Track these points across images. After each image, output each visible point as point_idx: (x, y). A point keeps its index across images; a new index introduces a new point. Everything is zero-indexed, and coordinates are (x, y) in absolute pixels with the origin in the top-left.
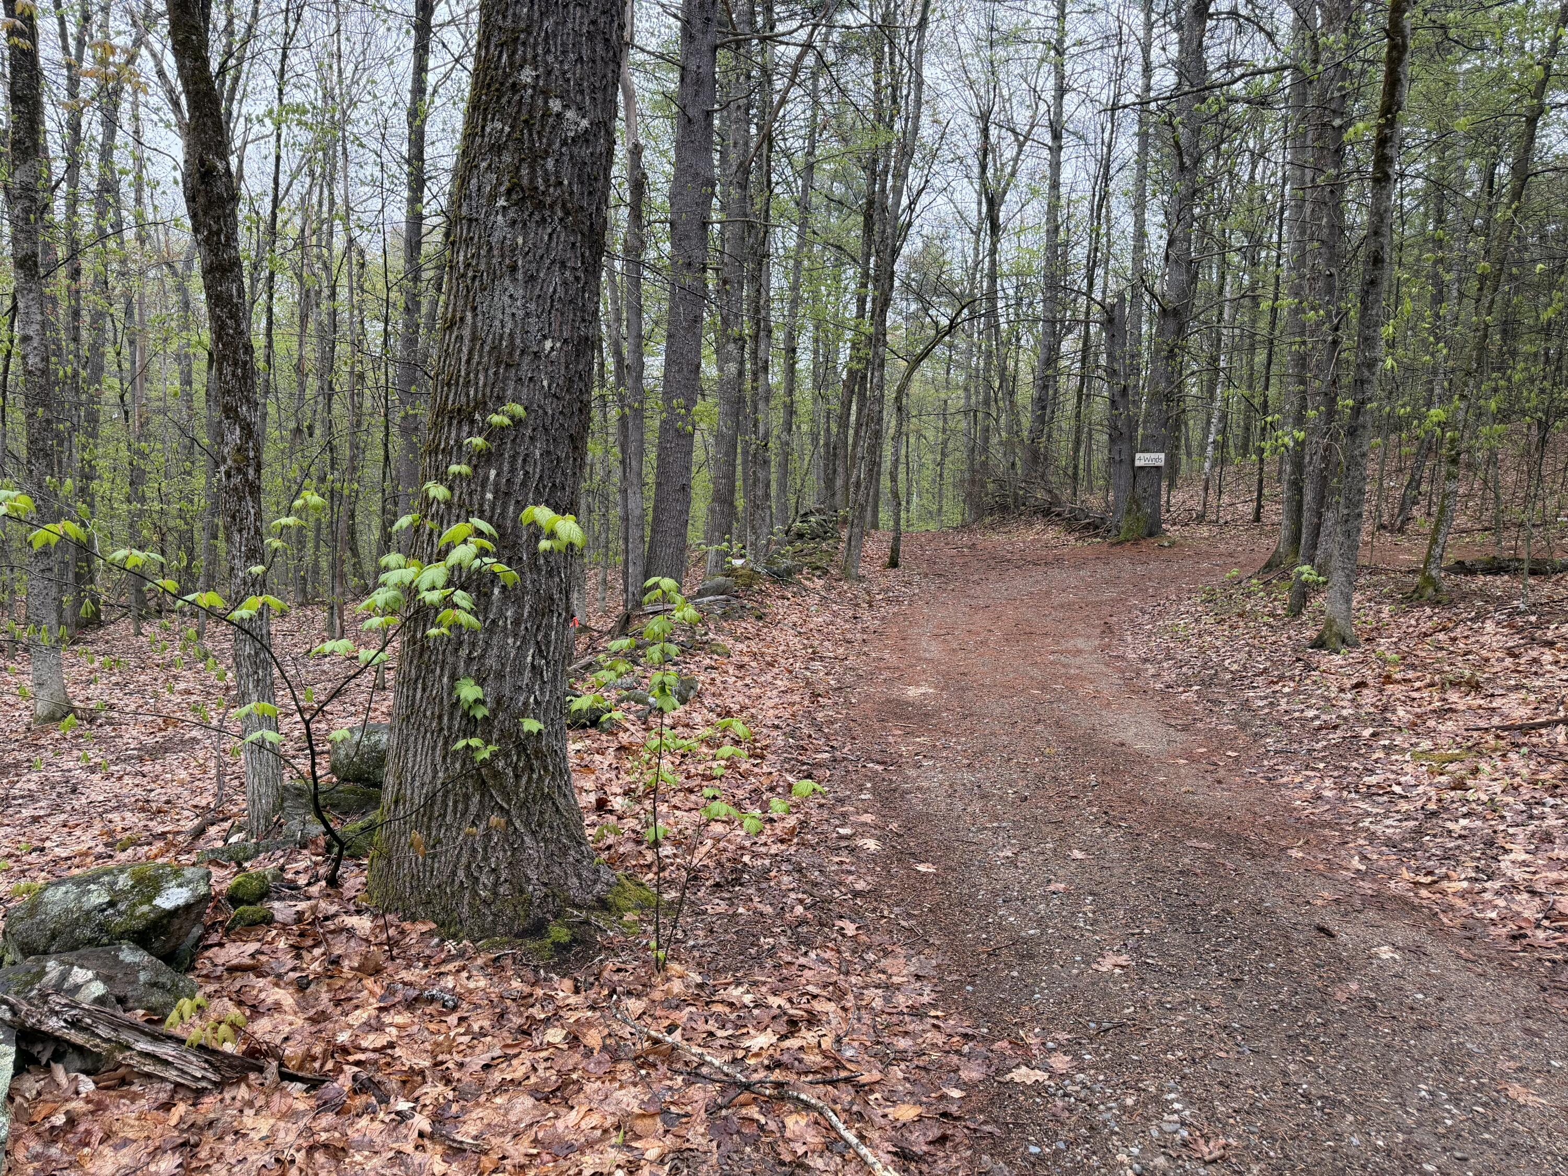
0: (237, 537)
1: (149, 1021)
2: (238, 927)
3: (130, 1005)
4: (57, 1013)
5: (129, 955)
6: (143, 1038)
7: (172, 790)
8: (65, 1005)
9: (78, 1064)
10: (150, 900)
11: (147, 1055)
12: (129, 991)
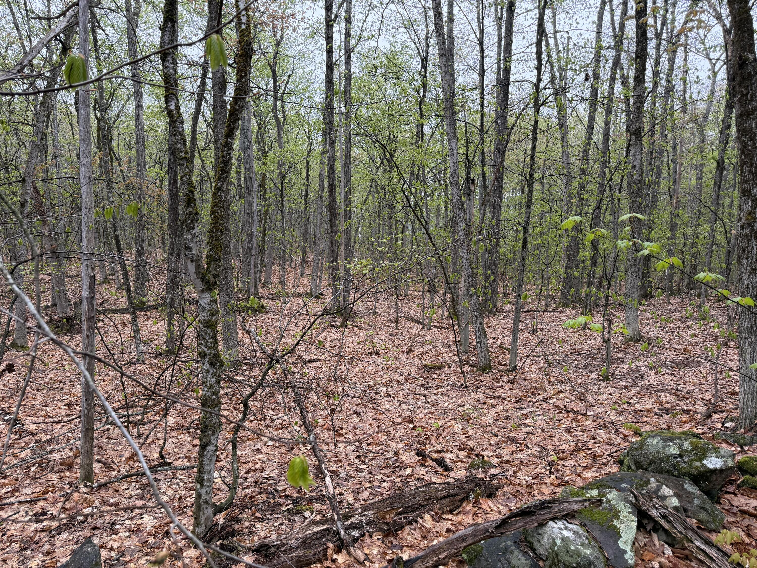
0: (745, 262)
1: (699, 527)
2: (745, 487)
3: (689, 514)
4: (656, 508)
5: (689, 487)
6: (699, 539)
7: (690, 388)
8: (660, 506)
9: (665, 538)
10: (701, 460)
11: (701, 550)
12: (688, 506)
